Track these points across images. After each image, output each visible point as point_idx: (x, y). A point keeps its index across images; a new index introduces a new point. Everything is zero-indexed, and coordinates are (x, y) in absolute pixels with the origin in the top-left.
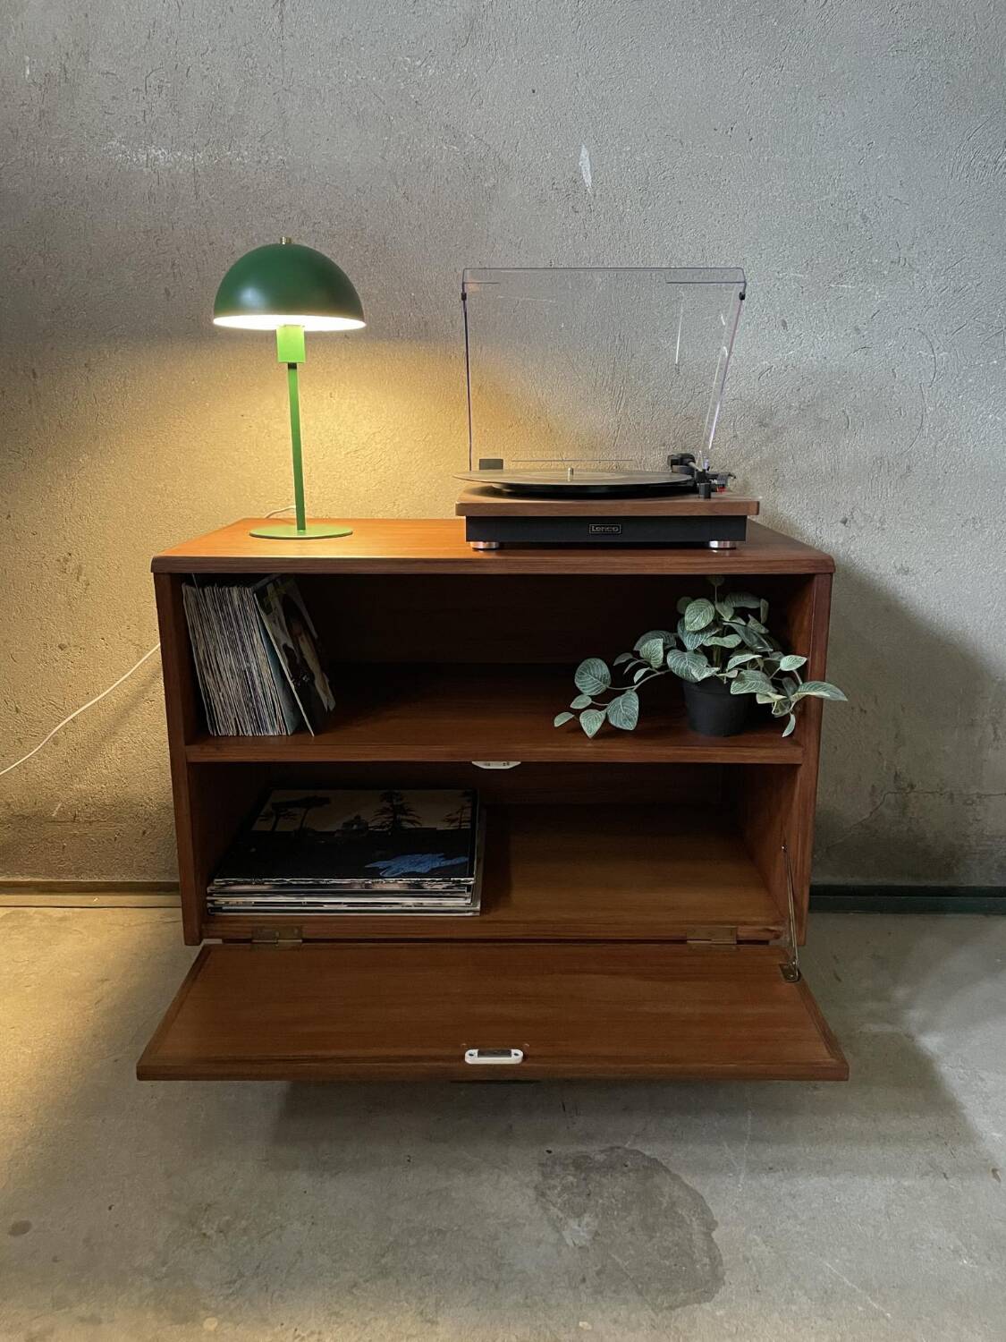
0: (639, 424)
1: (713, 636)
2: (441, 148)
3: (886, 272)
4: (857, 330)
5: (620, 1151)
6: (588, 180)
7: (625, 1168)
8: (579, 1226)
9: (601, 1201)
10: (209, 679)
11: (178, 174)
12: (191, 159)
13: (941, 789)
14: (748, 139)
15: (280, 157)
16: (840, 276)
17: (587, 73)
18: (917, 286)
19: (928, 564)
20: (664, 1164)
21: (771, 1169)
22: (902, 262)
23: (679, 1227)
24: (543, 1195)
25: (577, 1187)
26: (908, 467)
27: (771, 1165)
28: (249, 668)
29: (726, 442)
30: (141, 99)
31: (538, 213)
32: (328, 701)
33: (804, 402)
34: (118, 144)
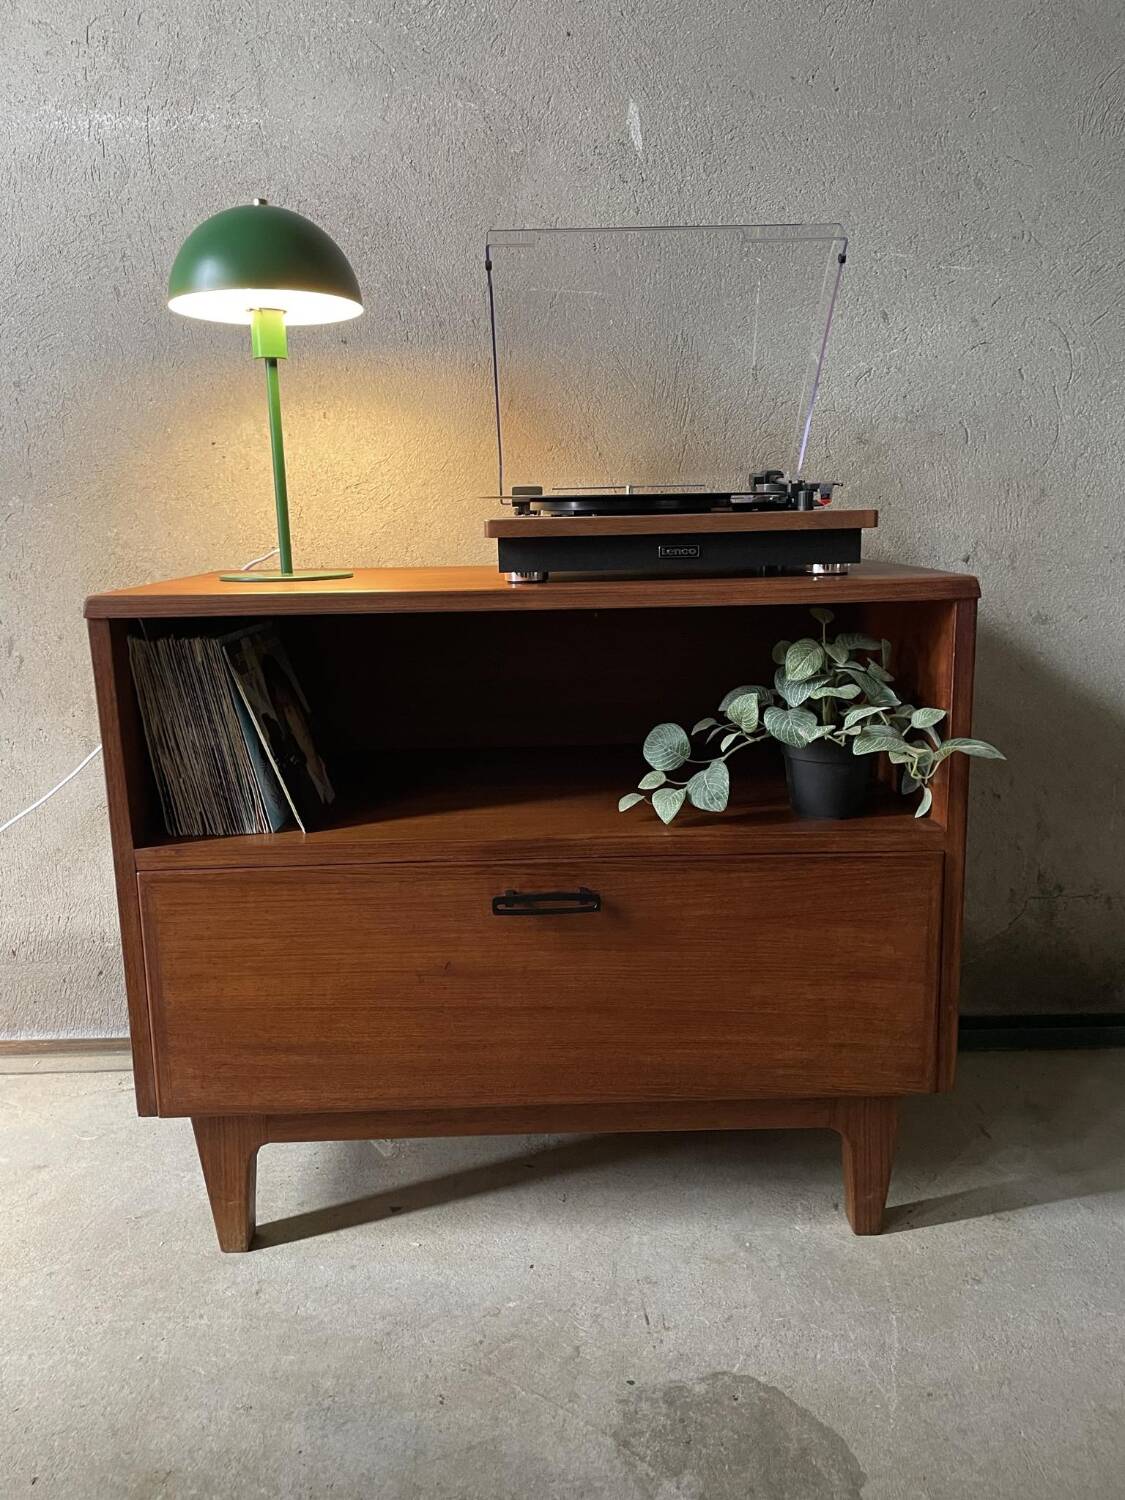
0: (708, 444)
1: (823, 686)
2: (456, 105)
3: (1007, 250)
4: (974, 321)
5: (726, 1378)
6: (638, 142)
7: (735, 1403)
8: (678, 1488)
9: (704, 1451)
10: (165, 761)
11: (128, 143)
12: (144, 124)
13: (1097, 891)
14: (833, 89)
15: (255, 120)
16: (952, 254)
17: (633, 10)
18: (1045, 266)
19: (1071, 610)
20: (787, 1395)
21: (929, 1395)
22: (1026, 238)
23: (814, 1484)
24: (626, 1444)
25: (672, 1431)
26: (1043, 491)
27: (930, 1389)
28: (218, 746)
29: (817, 463)
30: (81, 53)
31: (577, 184)
32: (324, 790)
33: (912, 412)
34: (53, 110)
